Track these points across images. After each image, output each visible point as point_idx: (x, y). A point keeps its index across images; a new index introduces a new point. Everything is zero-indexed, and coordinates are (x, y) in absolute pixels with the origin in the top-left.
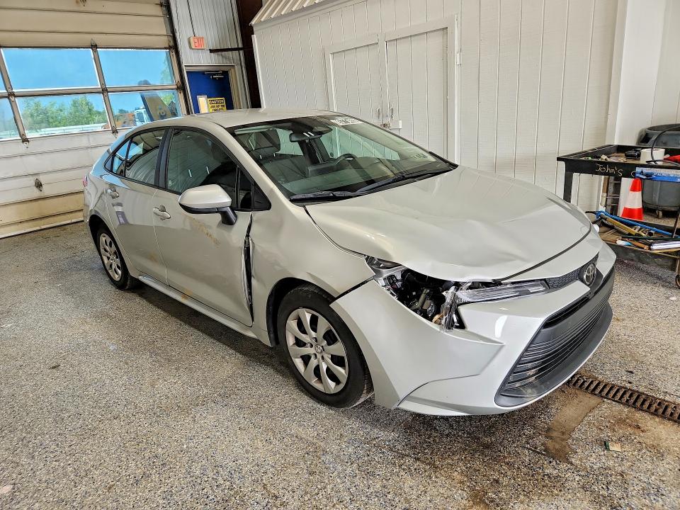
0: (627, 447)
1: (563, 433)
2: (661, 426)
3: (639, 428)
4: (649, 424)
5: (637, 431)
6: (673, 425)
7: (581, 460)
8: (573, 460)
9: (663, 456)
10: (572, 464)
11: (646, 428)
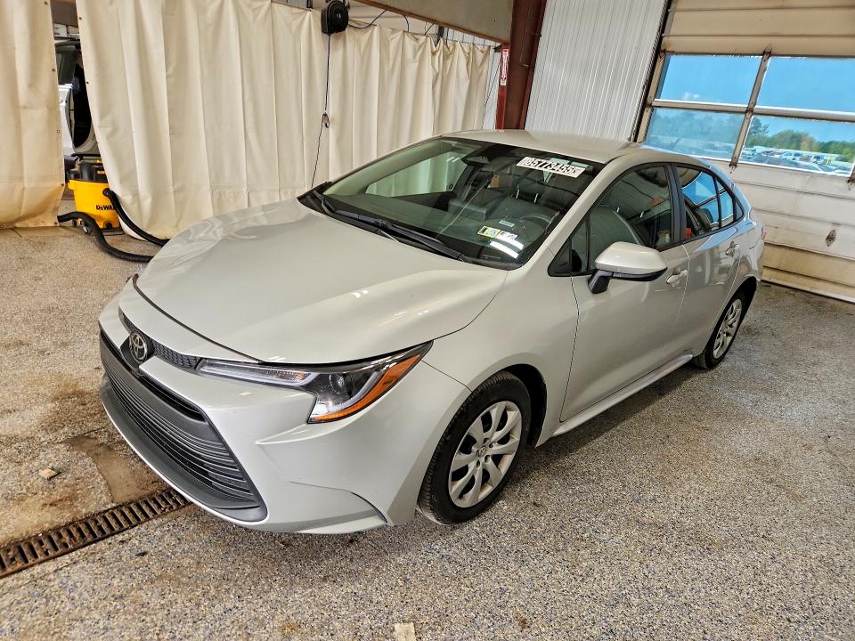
0: (40, 483)
1: (97, 455)
2: (35, 522)
3: (51, 505)
4: (49, 515)
5: (51, 501)
6: (27, 532)
7: (58, 450)
8: (62, 446)
9: (6, 498)
10: (61, 443)
11: (46, 509)
